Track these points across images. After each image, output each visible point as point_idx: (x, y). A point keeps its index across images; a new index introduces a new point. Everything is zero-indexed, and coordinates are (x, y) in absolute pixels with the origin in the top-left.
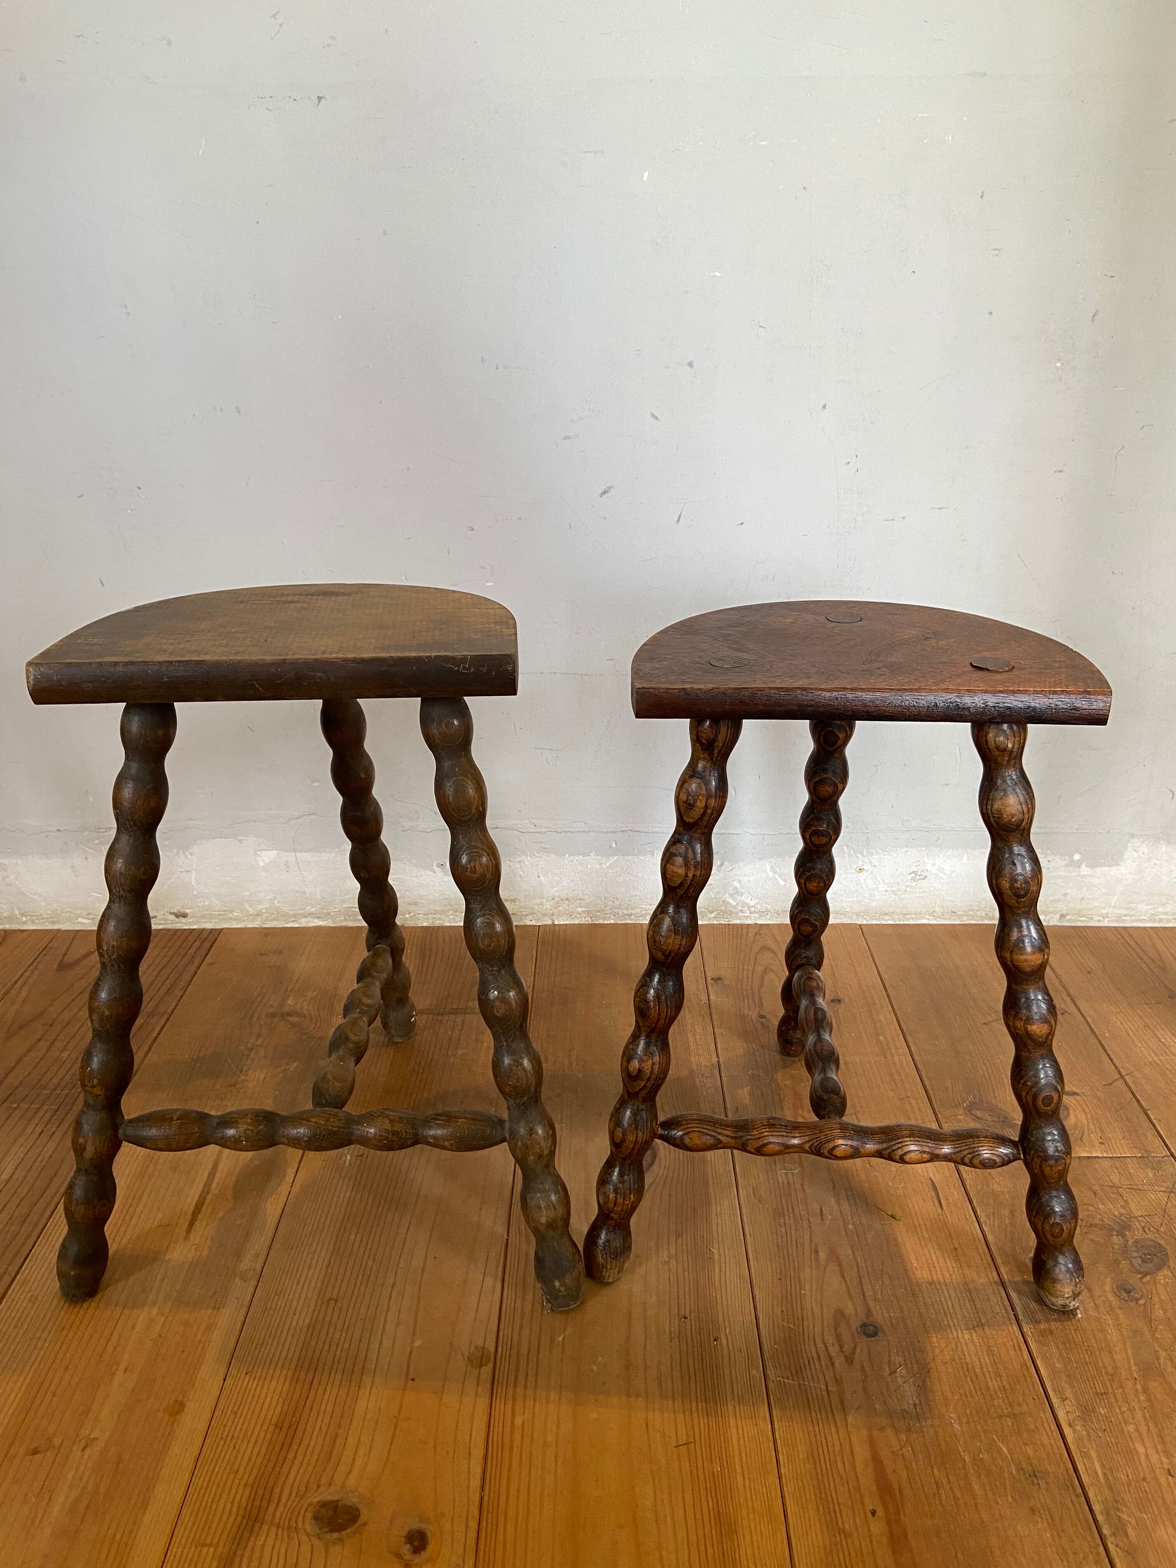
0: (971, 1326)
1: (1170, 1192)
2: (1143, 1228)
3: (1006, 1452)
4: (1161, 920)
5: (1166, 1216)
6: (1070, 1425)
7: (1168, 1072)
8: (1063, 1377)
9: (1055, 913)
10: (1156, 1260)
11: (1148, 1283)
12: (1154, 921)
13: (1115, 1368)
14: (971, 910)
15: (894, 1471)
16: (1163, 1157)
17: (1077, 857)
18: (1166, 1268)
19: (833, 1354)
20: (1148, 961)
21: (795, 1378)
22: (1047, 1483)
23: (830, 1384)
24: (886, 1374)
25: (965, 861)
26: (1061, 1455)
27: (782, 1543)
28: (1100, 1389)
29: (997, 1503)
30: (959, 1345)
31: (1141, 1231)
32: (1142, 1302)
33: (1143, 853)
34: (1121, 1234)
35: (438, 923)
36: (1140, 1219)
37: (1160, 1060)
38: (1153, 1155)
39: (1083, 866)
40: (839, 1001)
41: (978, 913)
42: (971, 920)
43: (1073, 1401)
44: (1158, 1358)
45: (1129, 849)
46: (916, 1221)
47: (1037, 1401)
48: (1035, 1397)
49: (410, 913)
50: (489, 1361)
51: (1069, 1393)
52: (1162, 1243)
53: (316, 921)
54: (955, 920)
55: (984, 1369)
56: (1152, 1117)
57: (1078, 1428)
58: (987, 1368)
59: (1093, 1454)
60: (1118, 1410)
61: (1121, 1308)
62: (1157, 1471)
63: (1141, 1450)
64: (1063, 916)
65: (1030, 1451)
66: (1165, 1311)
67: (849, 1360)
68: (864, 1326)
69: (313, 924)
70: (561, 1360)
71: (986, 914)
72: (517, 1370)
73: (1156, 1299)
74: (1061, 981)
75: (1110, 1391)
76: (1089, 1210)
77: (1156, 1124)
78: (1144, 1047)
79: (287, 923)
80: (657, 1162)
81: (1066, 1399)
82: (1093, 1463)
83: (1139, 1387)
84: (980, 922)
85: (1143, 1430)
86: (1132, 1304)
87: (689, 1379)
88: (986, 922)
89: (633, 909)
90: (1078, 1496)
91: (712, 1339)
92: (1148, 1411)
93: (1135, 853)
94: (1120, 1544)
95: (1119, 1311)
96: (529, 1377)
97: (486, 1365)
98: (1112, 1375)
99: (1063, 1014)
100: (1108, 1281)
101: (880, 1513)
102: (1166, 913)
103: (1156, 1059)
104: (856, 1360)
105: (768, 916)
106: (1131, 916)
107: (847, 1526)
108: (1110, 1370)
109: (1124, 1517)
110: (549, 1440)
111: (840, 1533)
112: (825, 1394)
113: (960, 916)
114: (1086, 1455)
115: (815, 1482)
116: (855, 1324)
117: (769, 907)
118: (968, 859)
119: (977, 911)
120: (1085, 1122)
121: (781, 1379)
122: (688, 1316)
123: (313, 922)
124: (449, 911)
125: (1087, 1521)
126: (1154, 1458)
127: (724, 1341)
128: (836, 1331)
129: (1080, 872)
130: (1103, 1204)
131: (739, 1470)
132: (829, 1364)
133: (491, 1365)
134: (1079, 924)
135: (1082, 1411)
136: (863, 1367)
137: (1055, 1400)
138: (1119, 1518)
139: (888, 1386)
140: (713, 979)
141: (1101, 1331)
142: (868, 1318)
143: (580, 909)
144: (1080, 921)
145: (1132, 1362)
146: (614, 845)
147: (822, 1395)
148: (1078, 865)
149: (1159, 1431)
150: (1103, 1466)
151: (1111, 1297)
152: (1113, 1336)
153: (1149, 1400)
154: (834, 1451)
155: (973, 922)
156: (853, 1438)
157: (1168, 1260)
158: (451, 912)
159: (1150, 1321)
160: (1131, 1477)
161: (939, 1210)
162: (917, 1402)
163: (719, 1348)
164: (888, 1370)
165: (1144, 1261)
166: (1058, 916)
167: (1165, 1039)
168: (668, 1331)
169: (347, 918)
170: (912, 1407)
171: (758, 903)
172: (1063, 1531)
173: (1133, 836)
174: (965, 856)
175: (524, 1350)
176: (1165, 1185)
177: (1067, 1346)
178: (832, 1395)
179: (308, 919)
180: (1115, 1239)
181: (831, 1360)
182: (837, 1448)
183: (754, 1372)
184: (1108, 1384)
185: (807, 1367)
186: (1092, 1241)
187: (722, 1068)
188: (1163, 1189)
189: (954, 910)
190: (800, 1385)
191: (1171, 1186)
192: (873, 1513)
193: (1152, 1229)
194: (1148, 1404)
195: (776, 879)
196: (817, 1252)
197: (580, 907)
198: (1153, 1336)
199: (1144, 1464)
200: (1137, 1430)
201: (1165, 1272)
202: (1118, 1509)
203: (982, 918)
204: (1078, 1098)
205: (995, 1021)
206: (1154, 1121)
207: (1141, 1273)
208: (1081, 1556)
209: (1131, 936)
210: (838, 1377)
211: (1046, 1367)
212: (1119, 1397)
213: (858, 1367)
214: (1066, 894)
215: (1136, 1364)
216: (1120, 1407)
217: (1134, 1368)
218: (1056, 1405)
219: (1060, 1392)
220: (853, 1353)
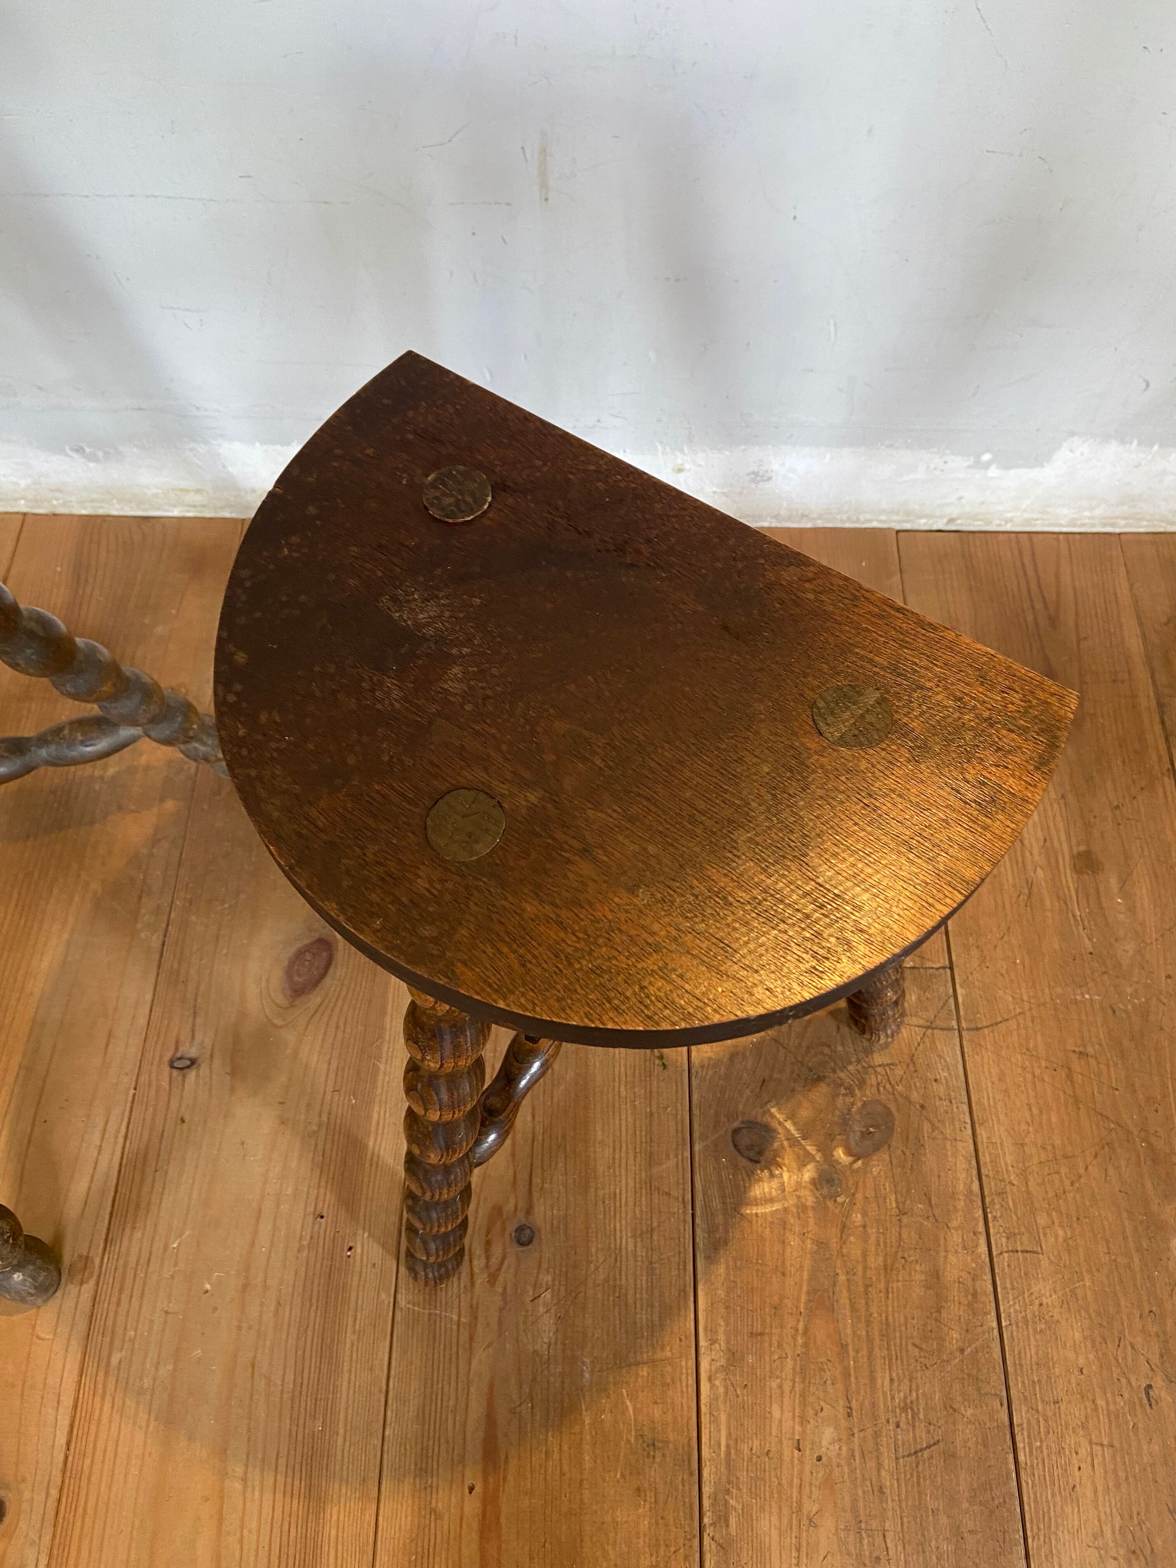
0: (641, 1234)
1: (927, 1028)
2: (878, 1084)
3: (631, 1413)
4: (1083, 525)
5: (911, 1065)
6: (710, 1379)
8: (722, 1308)
10: (878, 1136)
11: (859, 1169)
12: (1074, 526)
13: (782, 1298)
15: (506, 1435)
16: (938, 969)
17: (986, 457)
18: (886, 1147)
19: (477, 1271)
20: (1038, 605)
21: (427, 1307)
22: (664, 1455)
23: (463, 1313)
24: (528, 1300)
25: (827, 461)
26: (689, 1418)
27: (369, 1524)
28: (758, 1328)
29: (604, 1480)
30: (619, 1259)
31: (874, 1089)
32: (842, 1199)
33: (1082, 453)
34: (849, 1093)
36: (879, 1069)
38: (928, 964)
39: (994, 468)
42: (828, 524)
43: (722, 1343)
44: (835, 1285)
45: (1062, 449)
47: (683, 1344)
48: (683, 1337)
50: (92, 1277)
51: (721, 1334)
52: (893, 1109)
55: (638, 1296)
57: (717, 1382)
58: (641, 1294)
59: (723, 1418)
60: (767, 1358)
61: (815, 1208)
62: (785, 1443)
63: (776, 1413)
65: (657, 1412)
66: (865, 1214)
67: (493, 1279)
68: (520, 1229)
70: (172, 1277)
72: (121, 1290)
73: (859, 1195)
75: (768, 1331)
76: (823, 1054)
80: (331, 970)
81: (716, 1341)
82: (719, 1431)
83: (801, 1325)
84: (839, 525)
85: (787, 1387)
86: (829, 1202)
87: (311, 1305)
88: (847, 525)
90: (691, 1474)
91: (346, 1248)
92: (801, 1360)
93: (1070, 453)
94: (717, 1537)
95: (813, 1213)
96: (134, 1299)
97: (87, 1283)
98: (775, 1308)
100: (812, 1167)
101: (478, 1489)
104: (501, 1279)
106: (1044, 520)
107: (440, 1505)
108: (776, 1300)
109: (732, 1502)
110: (146, 1386)
111: (430, 1514)
112: (455, 1327)
114: (715, 1420)
115: (419, 1447)
116: (511, 1228)
118: (832, 458)
121: (411, 1306)
122: (325, 1214)
125: (691, 1505)
126: (787, 1424)
127: (359, 1250)
128: (487, 1236)
129: (986, 474)
130: (842, 1045)
131: (341, 1431)
132: (469, 1284)
133: (92, 1282)
135: (728, 1359)
136: (505, 1289)
137: (703, 1341)
138: (726, 1502)
139: (526, 1316)
141: (785, 1242)
142: (527, 1218)
145: (805, 1288)
147: (452, 1332)
148: (986, 466)
149: (804, 1389)
150: (729, 1435)
151: (808, 1191)
152: (794, 1249)
153: (806, 1345)
154: (448, 1407)
156: (472, 1389)
157: (892, 1136)
159: (842, 1228)
160: (754, 1451)
162: (553, 1341)
163: (351, 1264)
164: (531, 1295)
165: (865, 1139)
166: (947, 519)
168: (298, 1236)
170: (545, 1346)
172: (663, 1518)
173: (1072, 434)
175: (132, 1260)
176: (926, 1015)
177: (739, 1264)
178: (462, 1330)
180: (840, 1101)
181: (473, 1280)
182: (452, 1403)
183: (383, 1296)
184: (768, 1319)
185: (444, 1289)
186: (813, 1103)
190: (430, 1314)
191: (932, 1019)
192: (471, 1489)
193: (888, 1086)
194: (803, 1350)
198: (840, 1251)
199: (774, 1433)
200: (780, 1387)
201: (883, 1154)
202: (728, 1492)
207: (856, 1157)
208: (673, 1549)
210: (475, 1302)
211: (706, 1294)
212: (775, 1339)
213: (500, 1290)
214: (961, 498)
215: (808, 1293)
216: (771, 1353)
217: (803, 1298)
218: (702, 1350)
219: (712, 1331)
220: (499, 1269)
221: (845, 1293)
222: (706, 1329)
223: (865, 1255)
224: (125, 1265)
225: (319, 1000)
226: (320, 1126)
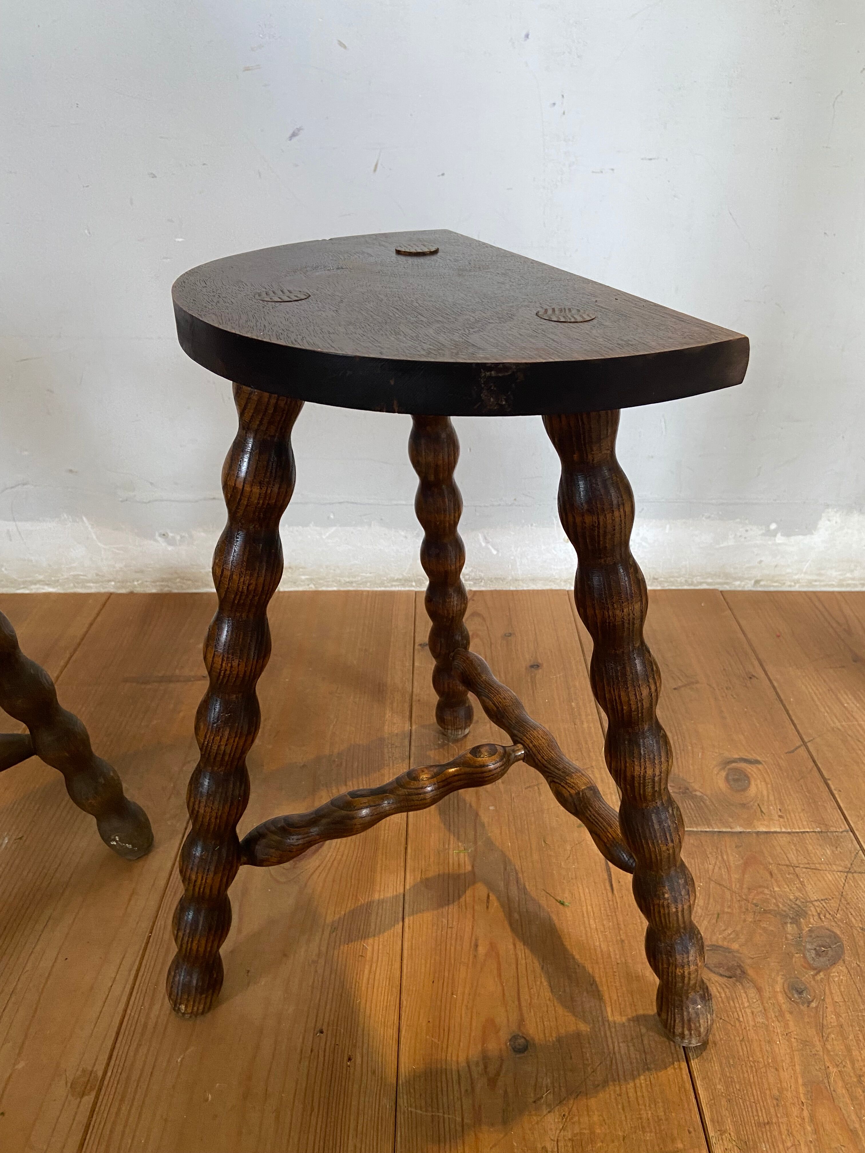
0: (629, 1038)
1: (847, 872)
2: (819, 914)
4: (848, 585)
5: (843, 900)
7: (849, 738)
8: (724, 1102)
9: (750, 579)
10: (830, 953)
11: (822, 980)
12: (842, 586)
13: (781, 1090)
14: (673, 577)
16: (842, 832)
17: (773, 526)
18: (841, 961)
19: (475, 1075)
20: (835, 625)
21: (430, 1109)
23: (466, 1115)
24: (530, 1100)
25: (667, 531)
28: (763, 1118)
30: (614, 1061)
31: (816, 918)
32: (813, 1005)
33: (836, 522)
34: (795, 921)
35: (166, 590)
36: (816, 904)
37: (842, 726)
38: (832, 829)
39: (779, 535)
40: (538, 666)
41: (679, 580)
42: (672, 586)
43: (732, 1134)
44: (828, 1076)
45: (823, 519)
46: (584, 908)
47: (693, 1134)
48: (691, 1130)
49: (138, 581)
50: (94, 1089)
51: (729, 1125)
52: (838, 933)
53: (46, 587)
54: (657, 586)
55: (639, 1094)
56: (833, 787)
58: (642, 1091)
60: (781, 1146)
61: (791, 1013)
64: (757, 582)
66: (838, 1015)
67: (492, 1083)
68: (514, 1039)
69: (44, 591)
70: (174, 1087)
71: (686, 581)
72: (122, 1100)
73: (828, 1000)
74: (751, 645)
75: (774, 1120)
76: (764, 894)
77: (837, 796)
78: (827, 712)
79: (18, 589)
81: (725, 1132)
83: (806, 1113)
84: (680, 588)
86: (804, 1008)
87: (312, 1110)
88: (686, 587)
89: (355, 577)
91: (346, 1058)
92: (815, 1146)
93: (828, 522)
95: (788, 1016)
96: (134, 1109)
97: (89, 1094)
98: (777, 1100)
99: (750, 678)
100: (780, 980)
102: (853, 579)
103: (838, 724)
104: (500, 1082)
105: (482, 584)
106: (820, 581)
108: (776, 1092)
112: (459, 1128)
113: (660, 583)
116: (505, 1036)
117: (482, 575)
118: (670, 529)
119: (678, 577)
120: (765, 793)
121: (413, 1110)
122: (325, 1030)
123: (43, 589)
124: (176, 578)
127: (359, 1061)
128: (483, 1044)
129: (775, 540)
130: (779, 886)
132: (469, 1088)
133: (93, 1094)
134: (772, 589)
135: (742, 1148)
136: (506, 1092)
137: (711, 1133)
139: (530, 1116)
140: (420, 645)
141: (769, 1042)
142: (520, 1028)
143: (303, 577)
144: (773, 586)
145: (800, 1081)
146: (332, 517)
147: (456, 1130)
148: (774, 534)
151: (781, 998)
152: (781, 1048)
153: (816, 1132)
155: (673, 588)
157: (843, 952)
158: (178, 580)
159: (821, 1028)
161: (610, 894)
162: (560, 1138)
163: (352, 1071)
164: (532, 1095)
165: (818, 954)
166: (753, 582)
167: (848, 703)
168: (299, 1049)
169: (76, 585)
170: (553, 1144)
171: (472, 571)
173: (828, 506)
174: (668, 526)
175: (136, 1073)
176: (842, 864)
177: (731, 1062)
178: (466, 1130)
179: (38, 586)
180: (789, 928)
181: (472, 1083)
183: (385, 1100)
184: (772, 1110)
185: (445, 1093)
186: (765, 929)
187: (413, 737)
188: (840, 869)
189: (656, 577)
190: (433, 1117)
191: (849, 865)
193: (828, 916)
194: (815, 1137)
195: (488, 549)
196: (476, 946)
197: (303, 575)
198: (824, 1046)
201: (840, 967)
203: (681, 584)
204: (760, 766)
205: (685, 686)
206: (835, 792)
207: (814, 969)
209: (819, 600)
210: (477, 1105)
211: (706, 1089)
212: (783, 1128)
213: (501, 1092)
214: (761, 562)
215: (804, 1085)
216: (783, 1142)
217: (801, 1090)
218: (713, 1141)
219: (718, 1122)
220: (498, 1074)
221: (840, 1084)
222: (712, 1120)
223: (849, 1050)
224: (128, 1078)
225: (317, 863)
226: (319, 955)
